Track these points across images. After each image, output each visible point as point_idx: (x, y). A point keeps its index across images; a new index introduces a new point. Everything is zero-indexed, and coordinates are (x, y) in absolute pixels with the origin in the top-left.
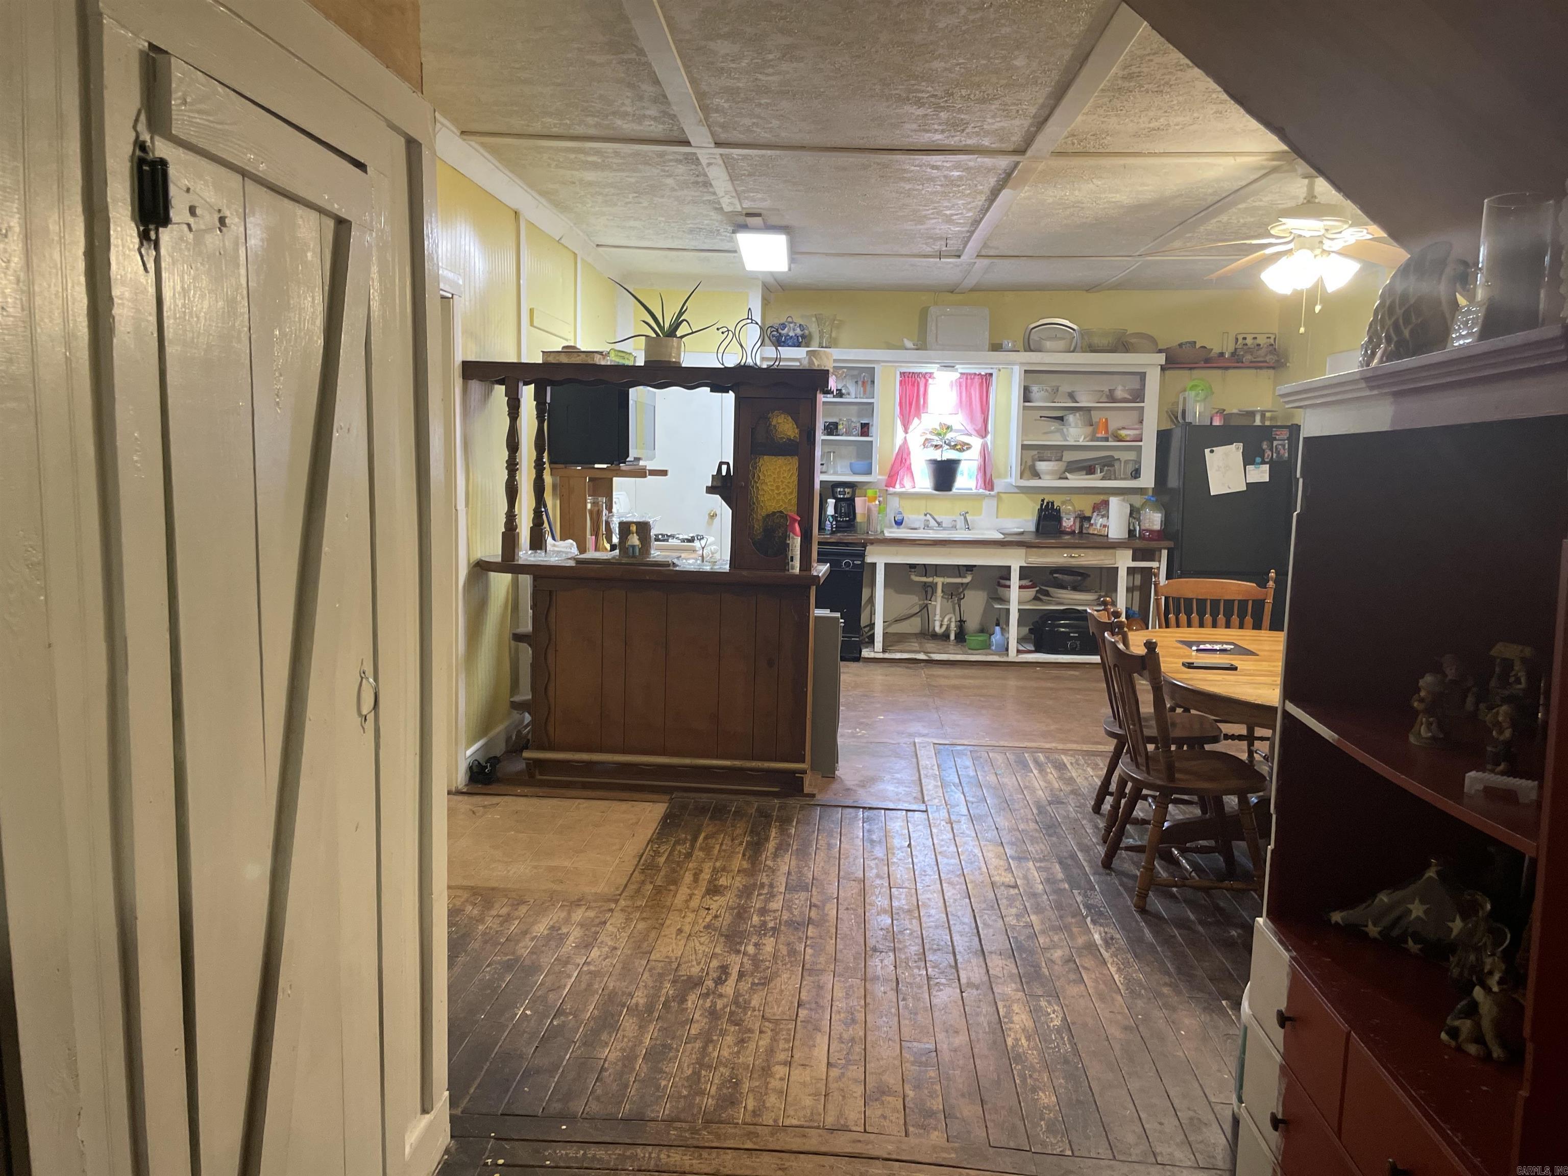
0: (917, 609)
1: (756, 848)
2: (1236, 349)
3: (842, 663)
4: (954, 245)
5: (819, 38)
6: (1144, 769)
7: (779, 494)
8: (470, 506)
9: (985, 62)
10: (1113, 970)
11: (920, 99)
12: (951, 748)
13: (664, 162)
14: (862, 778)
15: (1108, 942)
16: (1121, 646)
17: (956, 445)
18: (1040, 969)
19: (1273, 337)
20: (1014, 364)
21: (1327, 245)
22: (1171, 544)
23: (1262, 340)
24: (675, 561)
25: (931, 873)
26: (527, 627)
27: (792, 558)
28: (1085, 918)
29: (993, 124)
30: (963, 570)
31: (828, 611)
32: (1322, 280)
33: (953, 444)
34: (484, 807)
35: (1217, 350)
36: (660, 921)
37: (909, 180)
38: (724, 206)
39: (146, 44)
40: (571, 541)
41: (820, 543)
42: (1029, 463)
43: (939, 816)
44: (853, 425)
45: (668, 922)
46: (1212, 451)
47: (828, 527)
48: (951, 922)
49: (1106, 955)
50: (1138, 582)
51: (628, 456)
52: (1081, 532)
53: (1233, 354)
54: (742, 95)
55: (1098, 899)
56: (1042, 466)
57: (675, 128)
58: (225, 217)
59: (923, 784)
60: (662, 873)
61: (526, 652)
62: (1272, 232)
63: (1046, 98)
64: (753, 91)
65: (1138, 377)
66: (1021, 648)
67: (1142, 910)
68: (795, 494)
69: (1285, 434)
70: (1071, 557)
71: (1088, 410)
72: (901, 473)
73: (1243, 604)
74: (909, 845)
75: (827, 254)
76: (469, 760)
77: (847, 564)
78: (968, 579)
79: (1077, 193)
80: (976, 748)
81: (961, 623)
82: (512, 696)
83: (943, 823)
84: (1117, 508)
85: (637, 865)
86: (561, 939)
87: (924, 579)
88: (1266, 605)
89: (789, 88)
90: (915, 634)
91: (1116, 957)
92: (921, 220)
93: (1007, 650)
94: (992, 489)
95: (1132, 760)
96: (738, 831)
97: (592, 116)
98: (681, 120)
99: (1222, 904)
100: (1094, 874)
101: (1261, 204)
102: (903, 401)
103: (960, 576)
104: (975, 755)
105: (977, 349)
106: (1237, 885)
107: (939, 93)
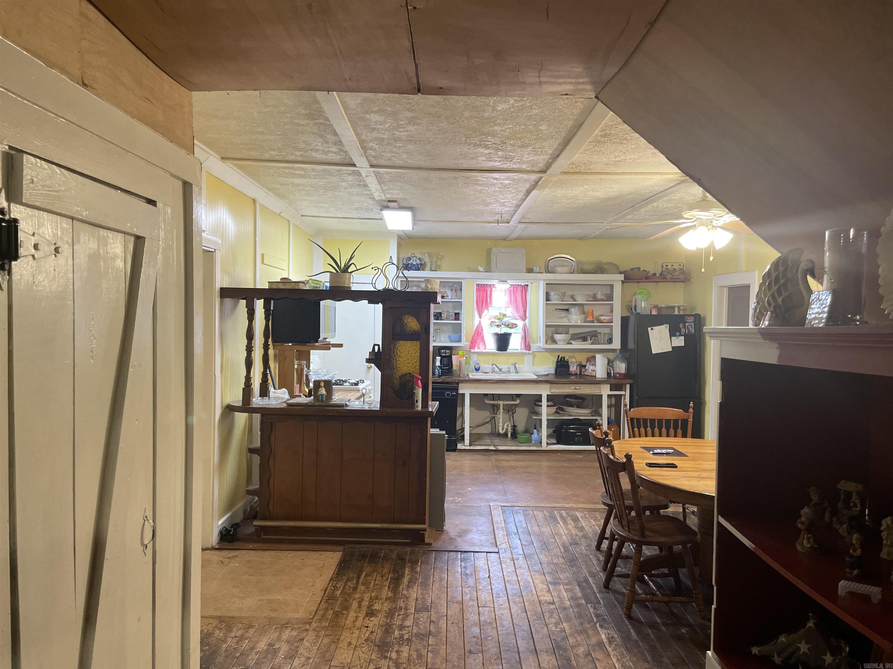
0: (489, 419)
1: (396, 582)
2: (662, 271)
3: (446, 453)
4: (506, 217)
5: (429, 114)
6: (627, 529)
7: (409, 363)
8: (224, 372)
9: (524, 127)
10: (614, 660)
11: (487, 145)
12: (511, 509)
13: (341, 174)
14: (459, 531)
15: (611, 640)
16: (611, 457)
17: (509, 325)
18: (571, 661)
19: (682, 264)
20: (539, 280)
21: (715, 223)
22: (631, 381)
23: (676, 266)
24: (347, 403)
25: (503, 596)
26: (257, 444)
27: (417, 401)
28: (596, 624)
29: (528, 158)
30: (514, 397)
31: (438, 430)
32: (713, 243)
33: (507, 324)
34: (229, 558)
35: (652, 272)
36: (337, 637)
37: (480, 185)
38: (376, 197)
39: (7, 147)
40: (284, 389)
41: (433, 383)
42: (550, 335)
43: (505, 556)
44: (450, 314)
45: (342, 637)
46: (652, 329)
47: (437, 373)
48: (516, 630)
49: (610, 649)
50: (613, 402)
51: (320, 338)
52: (580, 374)
53: (661, 274)
54: (386, 142)
55: (602, 610)
56: (557, 337)
57: (347, 157)
58: (59, 247)
59: (496, 533)
60: (338, 603)
61: (256, 459)
62: (684, 216)
63: (559, 145)
64: (392, 140)
65: (609, 287)
66: (549, 442)
67: (629, 617)
68: (418, 363)
69: (692, 319)
70: (576, 389)
71: (582, 305)
72: (478, 341)
73: (676, 421)
74: (489, 577)
75: (434, 221)
76: (220, 528)
77: (448, 395)
78: (518, 402)
79: (574, 192)
80: (526, 508)
81: (514, 427)
82: (247, 487)
83: (509, 561)
84: (601, 361)
85: (323, 596)
86: (275, 652)
87: (493, 402)
88: (689, 422)
89: (413, 139)
90: (488, 434)
91: (616, 650)
92: (487, 204)
93: (541, 443)
94: (530, 350)
95: (619, 523)
96: (386, 571)
97: (299, 151)
98: (350, 154)
99: (675, 611)
100: (600, 592)
101: (676, 198)
102: (479, 300)
103: (513, 400)
104: (525, 513)
105: (519, 271)
106: (684, 599)
107: (498, 142)
